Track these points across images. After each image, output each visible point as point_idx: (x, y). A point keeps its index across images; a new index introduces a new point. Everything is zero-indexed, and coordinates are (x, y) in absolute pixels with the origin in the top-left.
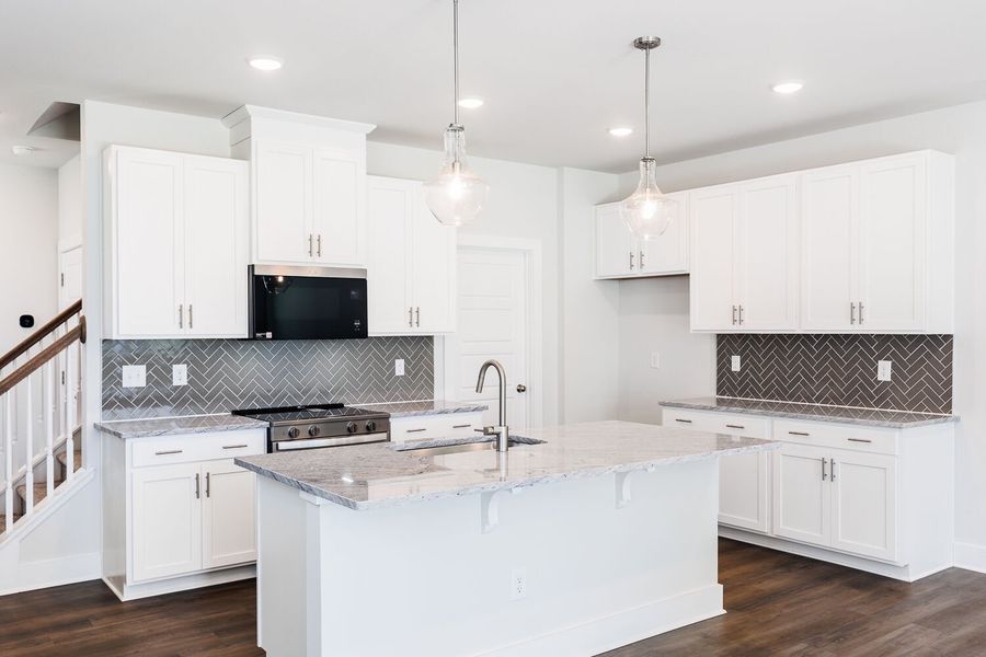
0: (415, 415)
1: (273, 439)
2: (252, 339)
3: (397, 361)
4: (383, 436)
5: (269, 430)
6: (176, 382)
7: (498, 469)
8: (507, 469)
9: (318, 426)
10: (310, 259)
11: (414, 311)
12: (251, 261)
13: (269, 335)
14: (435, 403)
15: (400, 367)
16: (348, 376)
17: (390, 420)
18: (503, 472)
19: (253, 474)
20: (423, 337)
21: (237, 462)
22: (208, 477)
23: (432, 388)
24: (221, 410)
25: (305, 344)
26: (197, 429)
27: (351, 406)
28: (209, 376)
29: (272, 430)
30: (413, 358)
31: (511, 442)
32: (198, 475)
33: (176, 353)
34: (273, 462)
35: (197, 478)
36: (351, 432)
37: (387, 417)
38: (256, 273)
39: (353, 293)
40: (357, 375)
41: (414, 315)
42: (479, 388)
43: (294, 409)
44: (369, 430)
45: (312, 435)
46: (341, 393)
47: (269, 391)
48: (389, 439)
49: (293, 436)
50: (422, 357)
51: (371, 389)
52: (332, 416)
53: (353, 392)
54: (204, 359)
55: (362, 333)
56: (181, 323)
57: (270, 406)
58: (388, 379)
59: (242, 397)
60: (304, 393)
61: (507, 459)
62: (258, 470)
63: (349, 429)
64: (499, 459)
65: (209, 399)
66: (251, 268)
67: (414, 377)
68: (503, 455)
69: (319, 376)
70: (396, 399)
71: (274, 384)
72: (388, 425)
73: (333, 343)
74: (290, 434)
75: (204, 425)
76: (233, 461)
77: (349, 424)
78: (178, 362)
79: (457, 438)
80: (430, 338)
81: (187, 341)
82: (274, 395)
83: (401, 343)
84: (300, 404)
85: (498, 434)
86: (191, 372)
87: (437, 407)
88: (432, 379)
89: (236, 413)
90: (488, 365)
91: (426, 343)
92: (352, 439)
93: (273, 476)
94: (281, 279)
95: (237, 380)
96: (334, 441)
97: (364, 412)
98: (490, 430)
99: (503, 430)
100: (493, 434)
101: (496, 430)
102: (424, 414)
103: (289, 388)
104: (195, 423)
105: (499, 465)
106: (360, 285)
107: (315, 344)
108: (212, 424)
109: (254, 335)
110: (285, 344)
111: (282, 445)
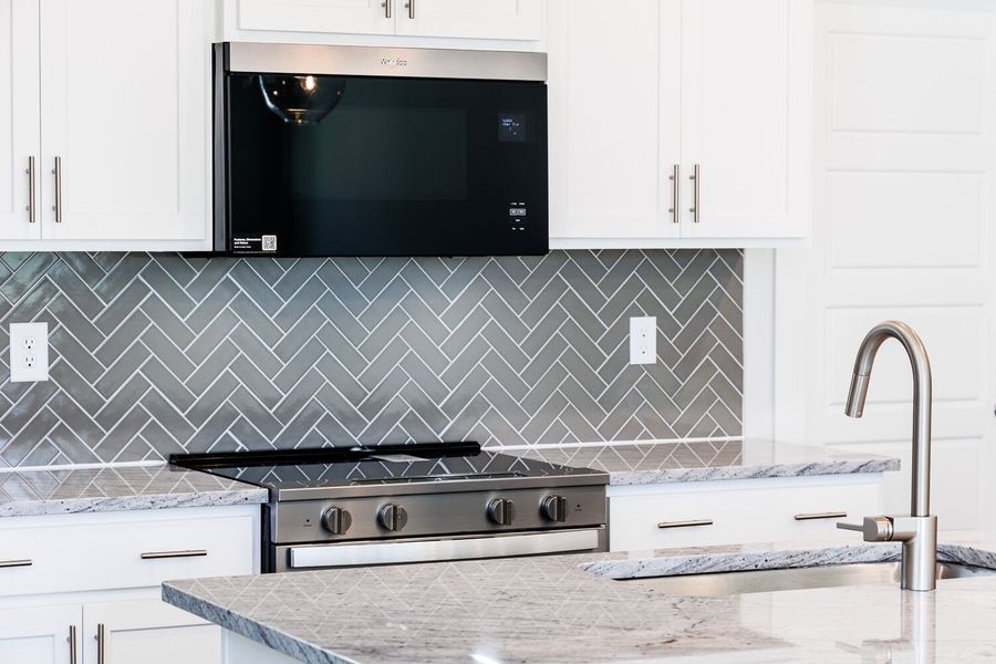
0: (683, 479)
1: (276, 538)
2: (222, 254)
3: (634, 321)
4: (589, 537)
5: (265, 510)
6: (19, 374)
7: (904, 641)
8: (932, 642)
9: (402, 504)
10: (385, 26)
11: (685, 173)
12: (219, 28)
13: (269, 243)
14: (746, 448)
15: (643, 341)
16: (492, 362)
17: (609, 492)
18: (920, 647)
19: (216, 631)
20: (711, 253)
21: (171, 595)
22: (100, 638)
23: (737, 402)
24: (138, 452)
25: (370, 268)
26: (73, 503)
27: (501, 448)
28: (107, 355)
29: (276, 511)
30: (680, 314)
31: (951, 564)
32: (72, 630)
33: (20, 290)
34: (270, 599)
35: (72, 640)
36: (496, 523)
37: (599, 484)
38: (233, 68)
39: (507, 122)
40: (519, 362)
41: (684, 190)
42: (855, 403)
43: (341, 455)
44: (549, 519)
45: (388, 527)
46: (474, 412)
47: (271, 405)
48: (604, 545)
49: (332, 529)
50: (708, 313)
51: (557, 403)
52: (445, 474)
53: (509, 408)
54: (93, 307)
55: (531, 239)
56: (30, 209)
57: (272, 443)
58: (609, 373)
59: (197, 416)
60: (369, 410)
61: (932, 612)
62: (223, 618)
63: (490, 516)
64: (908, 610)
65: (106, 420)
66: (222, 51)
67: (684, 369)
68: (920, 600)
69: (410, 363)
70: (632, 432)
71: (284, 382)
72: (604, 506)
73: (451, 268)
74: (324, 524)
75: (92, 492)
76: (159, 593)
77: (490, 501)
78: (25, 315)
79: (793, 549)
80: (734, 256)
81: (48, 258)
82: (285, 414)
83: (647, 271)
84: (356, 439)
85: (907, 541)
86: (59, 346)
87: (751, 460)
88: (738, 375)
89: (180, 461)
90: (881, 335)
91: (721, 272)
92: (501, 543)
93: (262, 635)
94: (310, 84)
95: (184, 370)
96: (448, 547)
97: (538, 467)
98: (883, 528)
99: (921, 528)
100: (891, 538)
101: (901, 527)
102: (708, 477)
103: (327, 395)
104: (67, 487)
105: (908, 627)
106: (529, 98)
107: (401, 271)
108: (114, 491)
109: (229, 242)
110: (316, 269)
111: (302, 555)
